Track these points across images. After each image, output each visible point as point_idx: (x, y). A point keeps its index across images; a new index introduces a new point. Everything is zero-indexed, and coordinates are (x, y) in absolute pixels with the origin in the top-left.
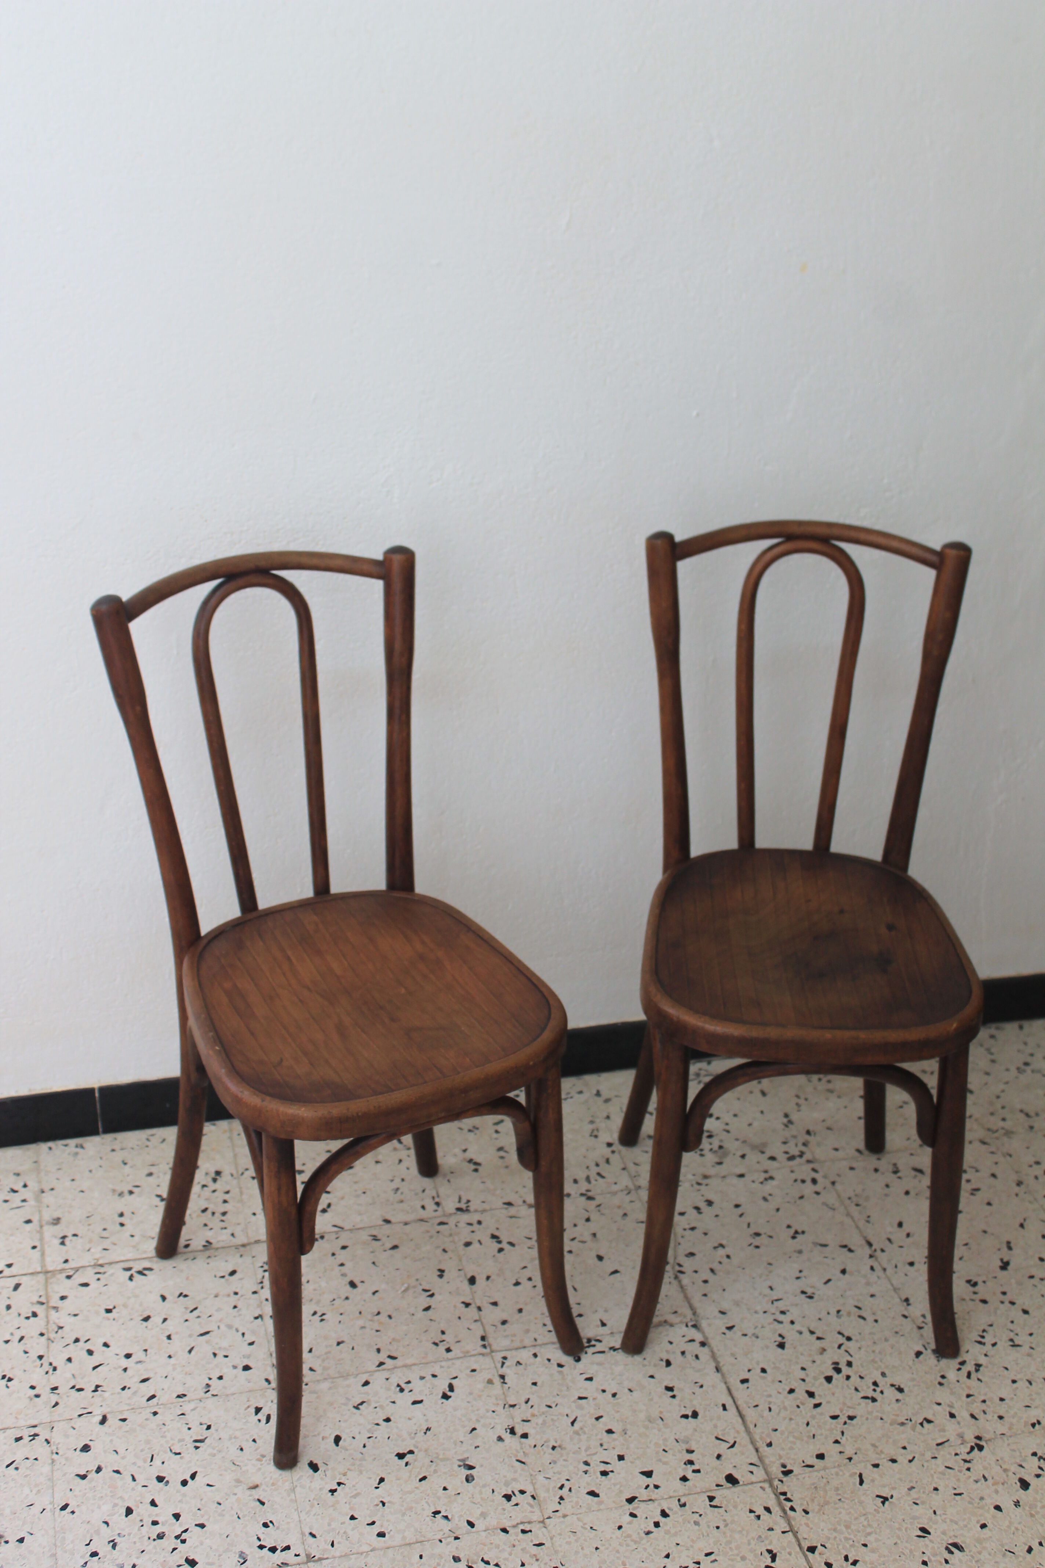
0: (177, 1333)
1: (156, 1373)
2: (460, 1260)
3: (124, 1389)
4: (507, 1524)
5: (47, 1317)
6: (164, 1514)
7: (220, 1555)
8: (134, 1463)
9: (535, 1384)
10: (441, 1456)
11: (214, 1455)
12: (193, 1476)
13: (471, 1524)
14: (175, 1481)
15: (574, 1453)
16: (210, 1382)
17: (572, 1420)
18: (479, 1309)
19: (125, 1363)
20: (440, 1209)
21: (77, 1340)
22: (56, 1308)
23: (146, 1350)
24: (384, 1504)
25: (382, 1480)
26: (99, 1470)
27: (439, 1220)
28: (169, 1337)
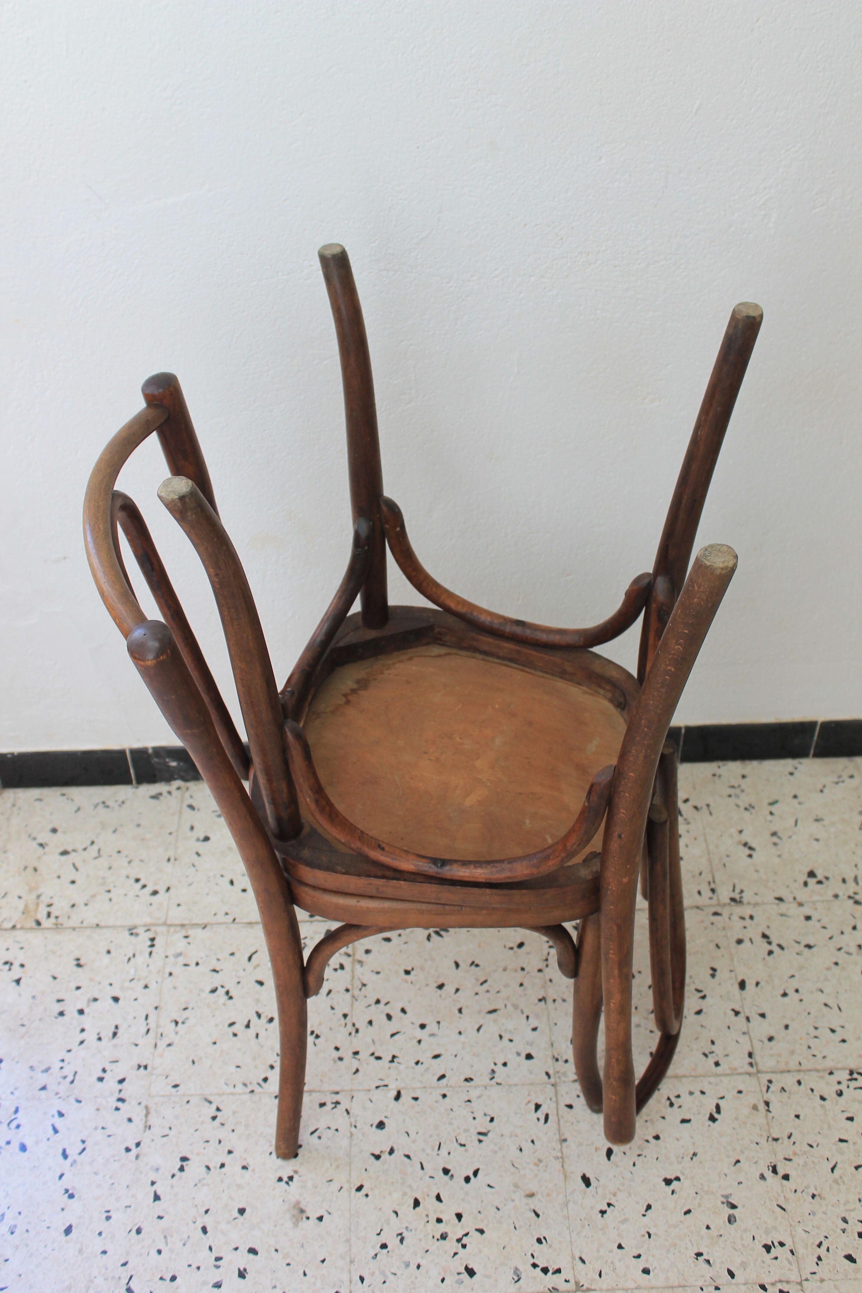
0: (467, 1007)
1: (446, 1050)
2: (732, 960)
3: (417, 1063)
4: (766, 1281)
5: (353, 971)
6: (448, 1212)
7: (496, 1269)
8: (423, 1150)
9: (797, 1116)
10: (706, 1188)
11: (495, 1152)
12: (476, 1173)
13: (731, 1274)
14: (460, 1173)
15: (833, 1206)
16: (495, 1068)
17: (832, 1165)
18: (748, 1019)
19: (420, 1034)
20: (715, 897)
21: (378, 1002)
22: (360, 962)
23: (439, 1022)
24: (650, 1236)
25: (649, 1207)
26: (391, 1151)
27: (713, 910)
28: (460, 1011)
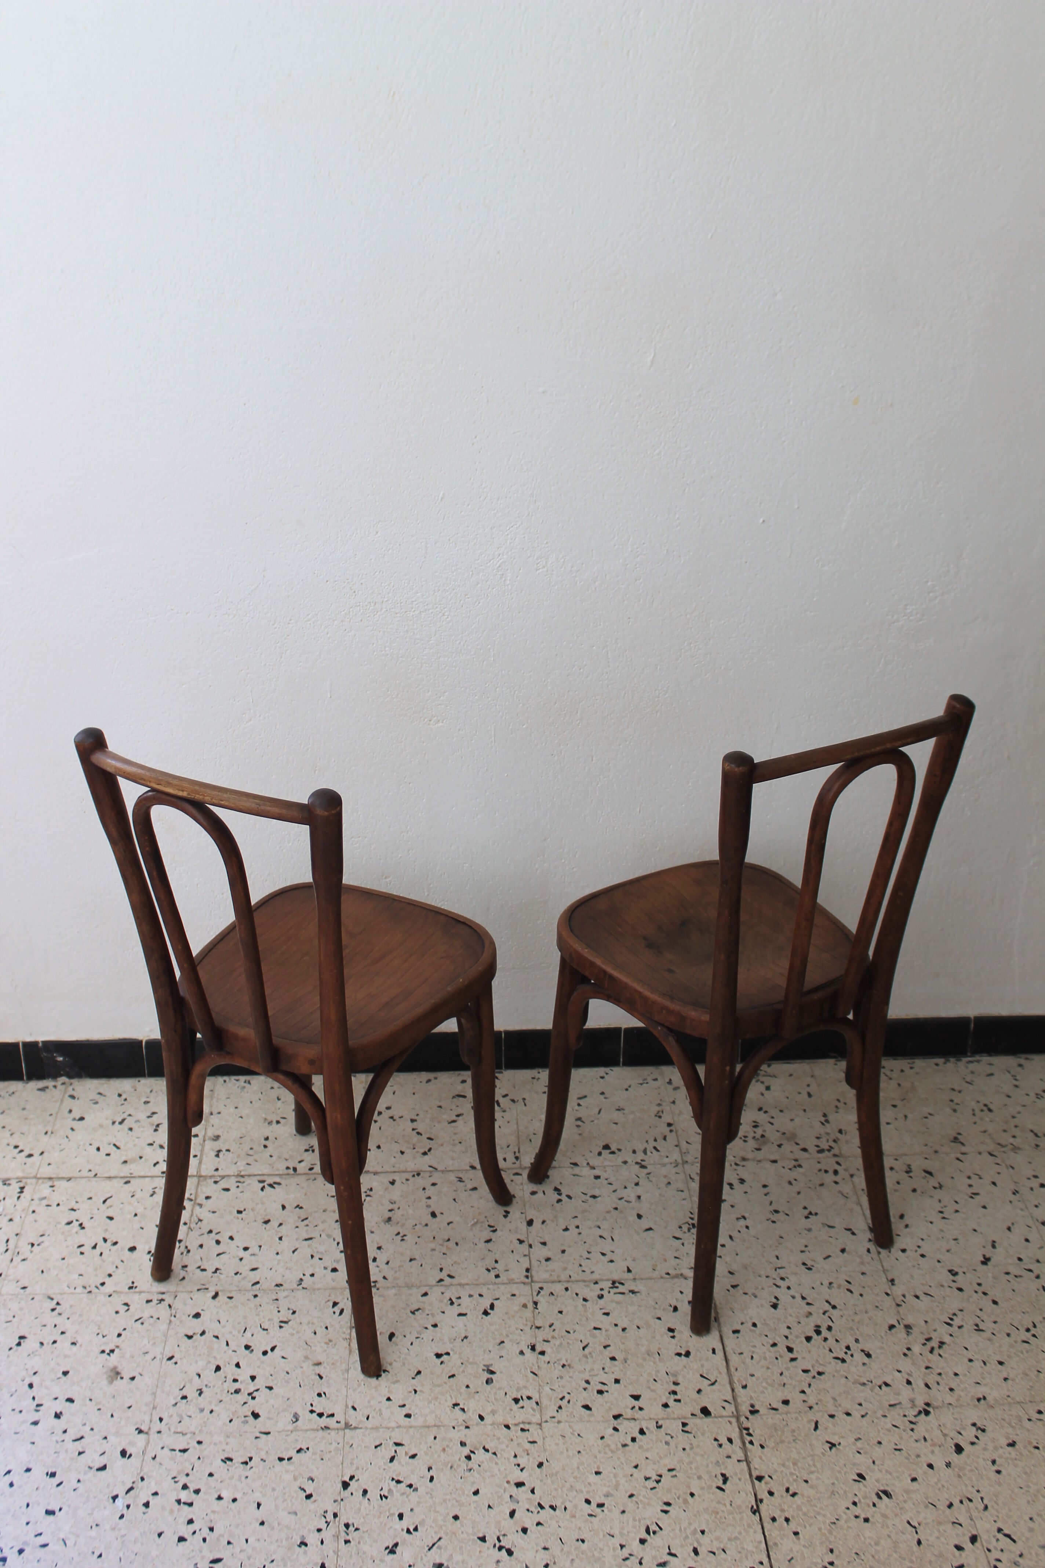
0: (287, 1236)
1: (263, 1265)
2: (525, 1206)
3: (236, 1274)
4: (510, 1422)
5: (192, 1211)
6: (243, 1375)
7: (278, 1413)
8: (231, 1333)
9: (561, 1312)
10: (471, 1360)
11: (293, 1335)
12: (273, 1349)
13: (481, 1418)
14: (258, 1349)
15: (579, 1372)
16: (303, 1278)
17: (583, 1345)
18: (530, 1246)
19: (242, 1253)
20: (518, 1163)
21: (210, 1232)
22: (201, 1205)
23: (260, 1246)
24: (416, 1391)
25: (419, 1372)
26: (203, 1333)
27: (515, 1171)
28: (280, 1239)
